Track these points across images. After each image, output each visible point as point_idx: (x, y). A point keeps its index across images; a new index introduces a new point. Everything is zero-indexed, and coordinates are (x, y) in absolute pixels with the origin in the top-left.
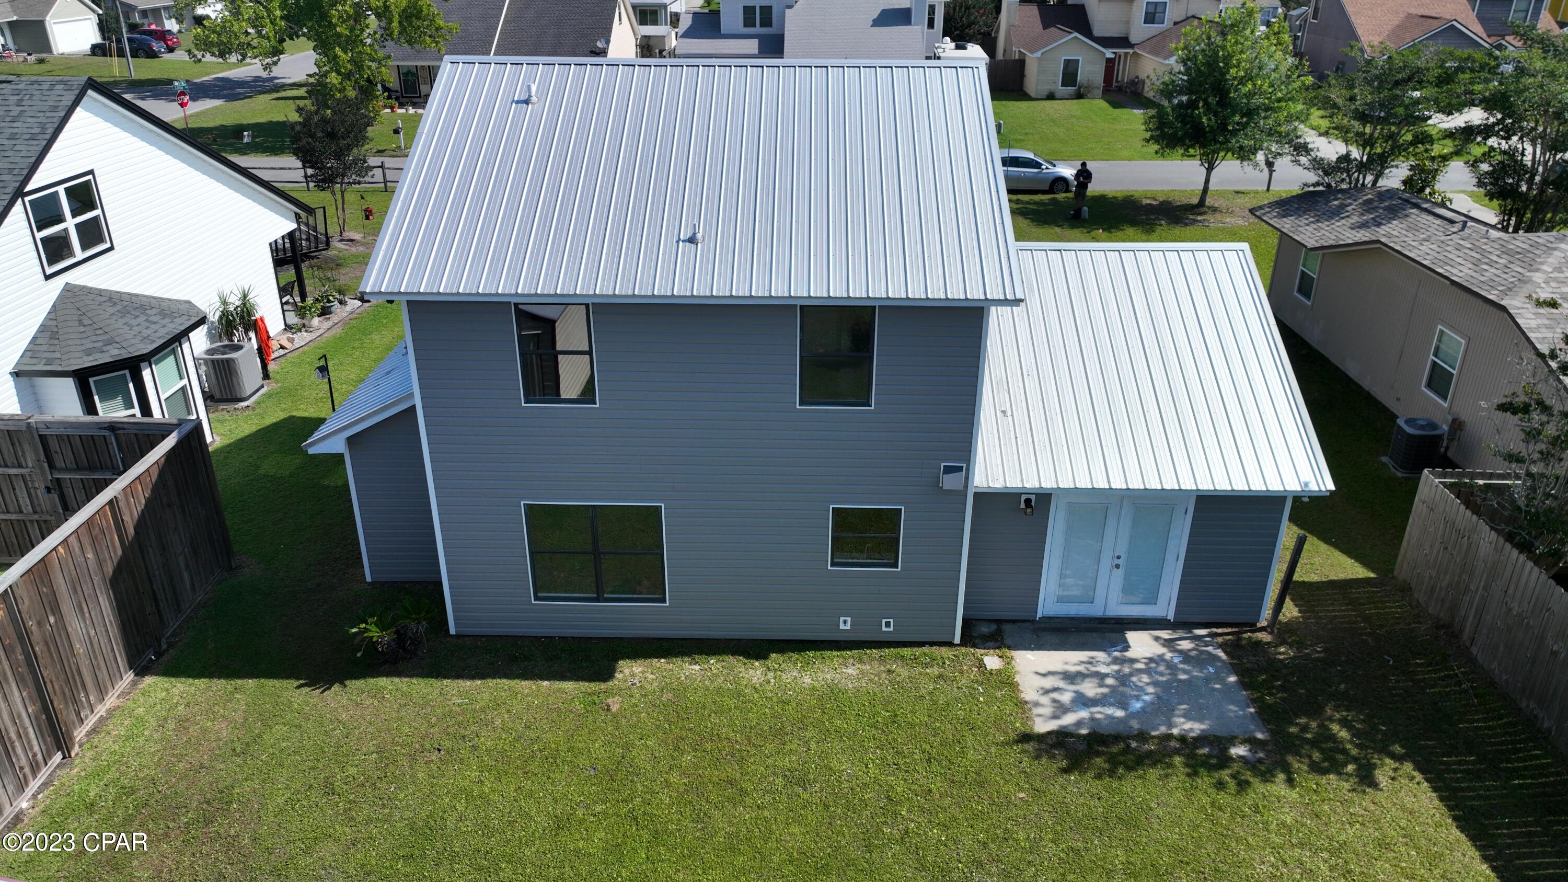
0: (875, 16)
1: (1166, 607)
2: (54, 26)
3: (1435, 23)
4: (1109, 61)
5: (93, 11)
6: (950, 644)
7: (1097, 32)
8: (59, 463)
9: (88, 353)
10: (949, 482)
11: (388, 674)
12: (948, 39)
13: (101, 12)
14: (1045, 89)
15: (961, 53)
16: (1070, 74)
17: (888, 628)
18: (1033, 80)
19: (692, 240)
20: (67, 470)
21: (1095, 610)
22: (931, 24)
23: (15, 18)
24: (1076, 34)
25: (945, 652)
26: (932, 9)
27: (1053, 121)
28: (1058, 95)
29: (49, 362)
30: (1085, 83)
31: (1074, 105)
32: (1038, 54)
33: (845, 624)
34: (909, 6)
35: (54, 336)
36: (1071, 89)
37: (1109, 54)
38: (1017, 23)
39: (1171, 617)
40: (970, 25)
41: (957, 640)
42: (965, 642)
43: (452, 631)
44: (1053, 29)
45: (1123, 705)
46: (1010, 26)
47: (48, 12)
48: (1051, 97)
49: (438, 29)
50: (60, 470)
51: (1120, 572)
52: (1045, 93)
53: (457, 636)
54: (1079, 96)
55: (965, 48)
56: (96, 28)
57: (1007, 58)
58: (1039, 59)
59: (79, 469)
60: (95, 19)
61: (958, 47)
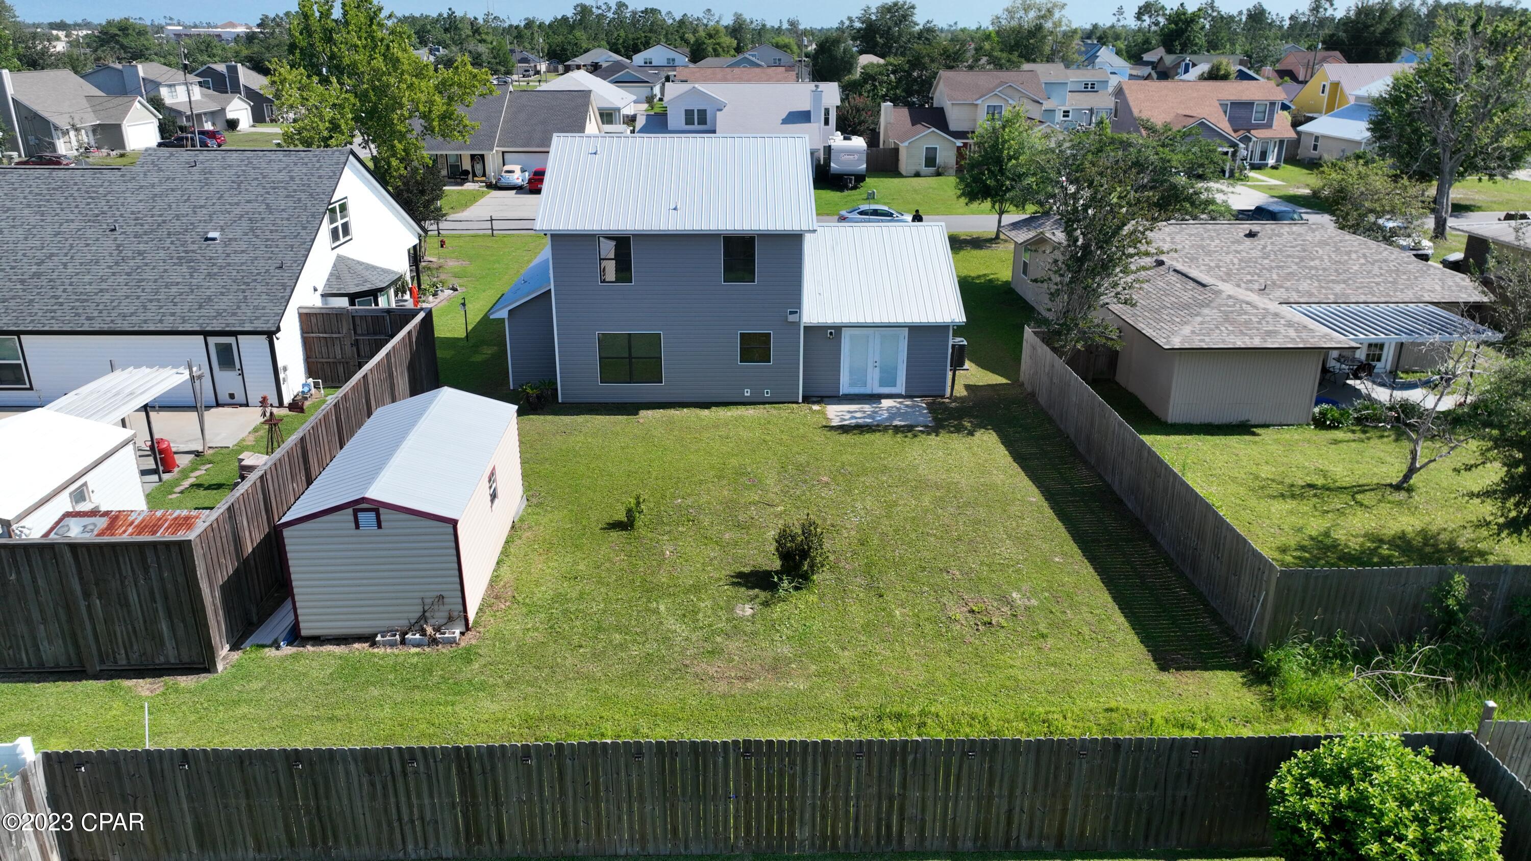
0: (784, 117)
1: (900, 388)
2: (128, 129)
3: (1191, 120)
4: (959, 148)
5: (155, 116)
6: (797, 403)
7: (953, 127)
8: (359, 331)
9: (357, 285)
10: (791, 318)
11: (533, 414)
12: (839, 133)
13: (161, 117)
14: (912, 169)
15: (847, 143)
16: (930, 160)
17: (767, 393)
18: (905, 164)
19: (675, 209)
20: (363, 335)
21: (868, 390)
22: (827, 122)
23: (98, 122)
24: (933, 129)
25: (795, 406)
26: (827, 111)
27: (915, 191)
28: (922, 173)
29: (339, 289)
30: (943, 165)
31: (934, 181)
32: (906, 144)
33: (747, 393)
34: (808, 109)
35: (338, 278)
36: (932, 169)
37: (959, 143)
38: (892, 121)
39: (903, 393)
40: (860, 124)
41: (800, 400)
42: (803, 402)
43: (560, 401)
44: (919, 126)
45: (873, 418)
46: (887, 124)
47: (124, 118)
48: (917, 175)
49: (465, 126)
50: (359, 335)
51: (877, 369)
52: (913, 172)
53: (562, 403)
54: (938, 174)
55: (850, 139)
56: (157, 130)
57: (886, 147)
58: (907, 147)
59: (368, 334)
60: (156, 123)
61: (845, 139)
